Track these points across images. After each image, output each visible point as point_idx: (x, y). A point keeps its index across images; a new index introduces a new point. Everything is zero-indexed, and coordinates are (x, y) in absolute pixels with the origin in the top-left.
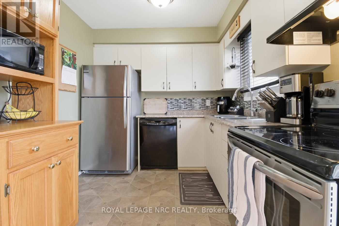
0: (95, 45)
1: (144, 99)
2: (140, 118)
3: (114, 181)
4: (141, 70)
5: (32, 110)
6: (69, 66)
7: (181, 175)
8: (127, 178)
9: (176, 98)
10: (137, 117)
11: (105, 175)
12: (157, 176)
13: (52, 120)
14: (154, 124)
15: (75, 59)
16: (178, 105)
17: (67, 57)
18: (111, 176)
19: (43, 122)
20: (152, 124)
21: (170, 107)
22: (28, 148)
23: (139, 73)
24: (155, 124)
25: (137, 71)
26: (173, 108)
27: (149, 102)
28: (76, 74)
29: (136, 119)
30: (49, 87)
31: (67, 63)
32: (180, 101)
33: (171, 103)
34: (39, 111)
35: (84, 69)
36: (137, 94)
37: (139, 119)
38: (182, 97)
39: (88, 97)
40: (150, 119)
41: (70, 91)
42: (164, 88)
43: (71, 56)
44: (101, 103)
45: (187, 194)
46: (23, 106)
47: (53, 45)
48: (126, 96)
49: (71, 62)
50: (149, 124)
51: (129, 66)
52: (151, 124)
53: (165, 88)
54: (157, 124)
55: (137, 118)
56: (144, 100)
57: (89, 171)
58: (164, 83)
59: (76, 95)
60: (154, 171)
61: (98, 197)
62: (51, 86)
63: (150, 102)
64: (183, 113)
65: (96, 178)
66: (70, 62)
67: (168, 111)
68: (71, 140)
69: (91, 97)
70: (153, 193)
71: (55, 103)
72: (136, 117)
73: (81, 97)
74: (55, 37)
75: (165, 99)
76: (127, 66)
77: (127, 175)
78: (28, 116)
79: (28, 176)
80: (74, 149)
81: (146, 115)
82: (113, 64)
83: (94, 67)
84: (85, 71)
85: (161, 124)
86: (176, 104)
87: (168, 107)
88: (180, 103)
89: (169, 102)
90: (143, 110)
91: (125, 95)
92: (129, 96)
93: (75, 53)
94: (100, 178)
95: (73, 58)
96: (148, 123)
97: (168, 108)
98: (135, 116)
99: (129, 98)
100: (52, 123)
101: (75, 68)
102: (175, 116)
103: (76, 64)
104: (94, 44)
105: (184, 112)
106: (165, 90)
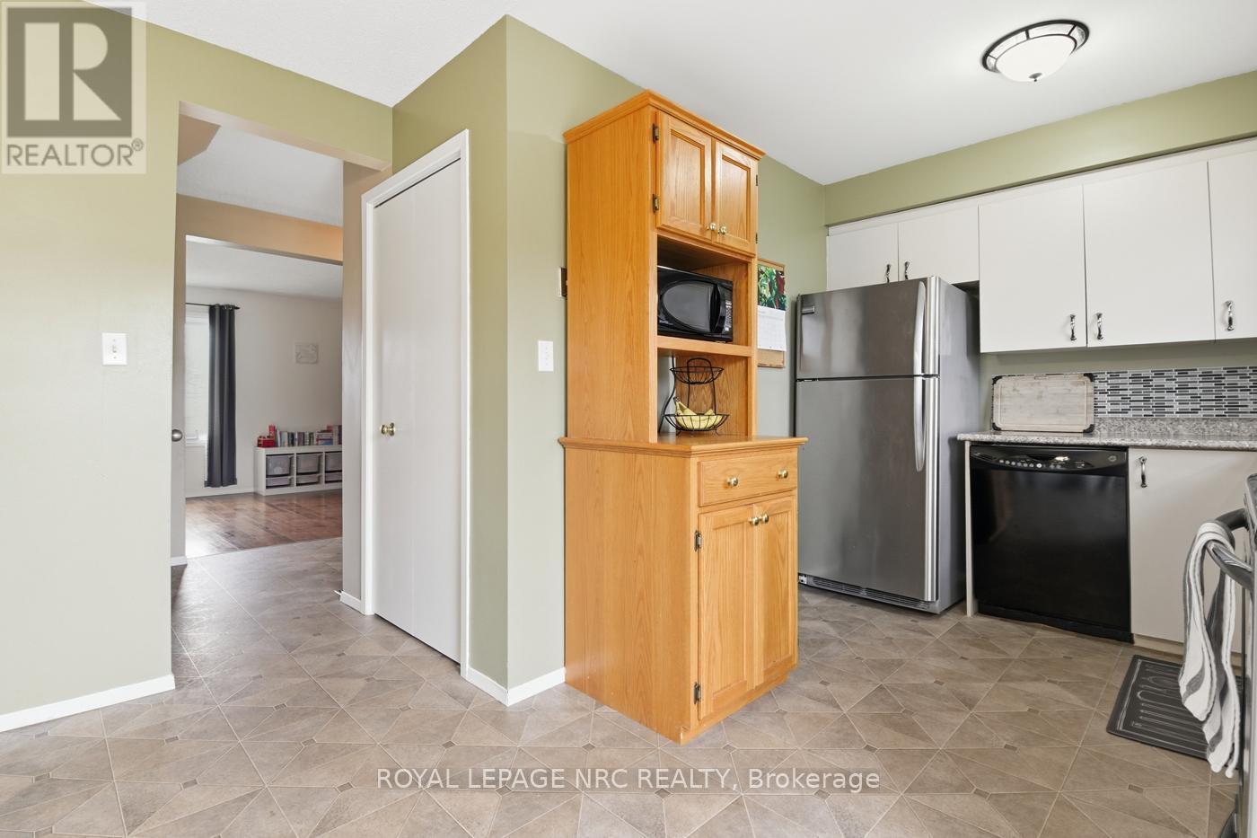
0: (831, 230)
1: (995, 380)
2: (972, 442)
3: (886, 623)
4: (977, 283)
5: (711, 412)
6: (770, 305)
7: (1143, 663)
8: (923, 623)
9: (1136, 371)
10: (961, 437)
11: (858, 600)
12: (1035, 642)
13: (746, 433)
14: (1025, 465)
15: (781, 282)
16: (1147, 399)
17: (764, 283)
18: (879, 608)
19: (729, 437)
20: (1019, 464)
21: (1109, 407)
22: (723, 478)
23: (971, 291)
24: (1032, 466)
25: (960, 286)
26: (1125, 411)
27: (1014, 390)
28: (783, 323)
29: (957, 445)
30: (740, 365)
31: (765, 297)
32: (1156, 382)
33: (1115, 389)
34: (724, 415)
35: (802, 307)
36: (962, 363)
37: (967, 445)
38: (1172, 366)
39: (814, 380)
40: (1011, 449)
41: (771, 367)
42: (1073, 338)
43: (774, 277)
44: (847, 397)
45: (1144, 715)
46: (695, 403)
47: (747, 275)
48: (923, 371)
49: (774, 292)
50: (1008, 462)
51: (933, 279)
52: (1013, 463)
53: (1080, 335)
54: (1039, 466)
55: (963, 443)
56: (995, 382)
57: (816, 578)
58: (1072, 317)
59: (785, 375)
60: (1028, 629)
61: (841, 642)
62: (744, 362)
63: (1018, 388)
64: (1172, 432)
65: (835, 600)
66: (771, 293)
67: (1098, 421)
68: (786, 477)
69: (819, 379)
70: (1008, 678)
71: (751, 398)
72: (958, 438)
73: (795, 380)
74: (751, 257)
75: (1085, 375)
76: (925, 280)
77: (929, 615)
78: (711, 423)
79: (719, 528)
80: (789, 499)
81: (1003, 433)
82: (882, 281)
83: (826, 296)
84: (805, 310)
85: (1055, 465)
86: (1136, 392)
87: (1099, 404)
88: (1160, 388)
89: (1106, 387)
90: (989, 418)
91: (918, 370)
92: (931, 373)
93: (783, 267)
94: (846, 604)
95: (778, 282)
96: (1002, 461)
97: (1099, 410)
98: (953, 435)
99: (932, 379)
100: (747, 440)
101: (782, 307)
102: (1117, 441)
103: (784, 297)
104: (828, 226)
105: (1181, 427)
106: (1080, 343)
